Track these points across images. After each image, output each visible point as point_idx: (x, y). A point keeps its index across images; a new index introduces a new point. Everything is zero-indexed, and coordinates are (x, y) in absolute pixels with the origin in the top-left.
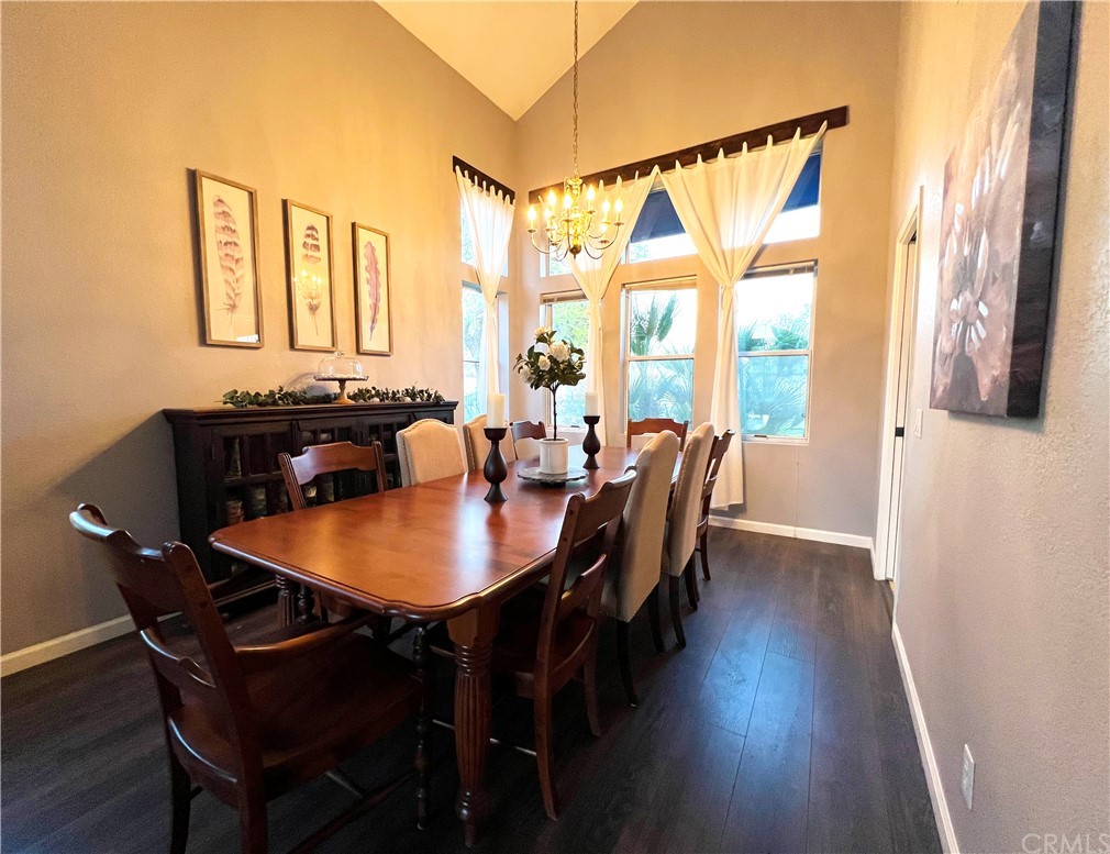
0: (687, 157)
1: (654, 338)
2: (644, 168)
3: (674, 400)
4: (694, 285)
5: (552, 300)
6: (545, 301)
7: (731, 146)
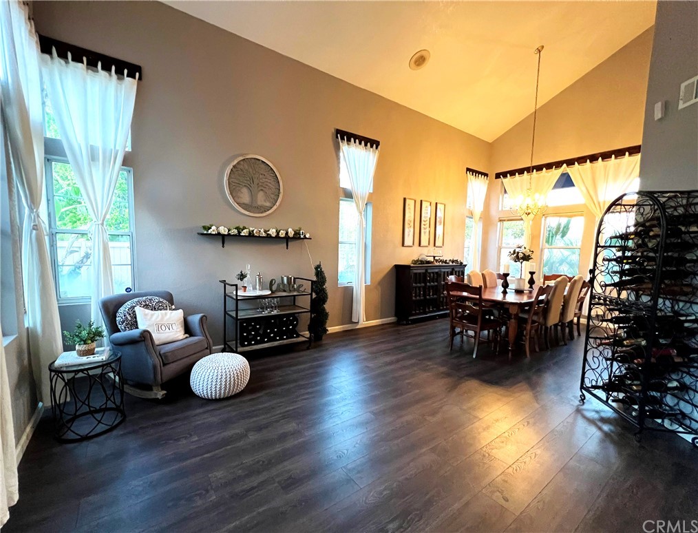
0: (581, 160)
1: (559, 237)
2: (558, 164)
3: (568, 266)
4: (582, 215)
5: (504, 220)
6: (500, 221)
7: (606, 156)
